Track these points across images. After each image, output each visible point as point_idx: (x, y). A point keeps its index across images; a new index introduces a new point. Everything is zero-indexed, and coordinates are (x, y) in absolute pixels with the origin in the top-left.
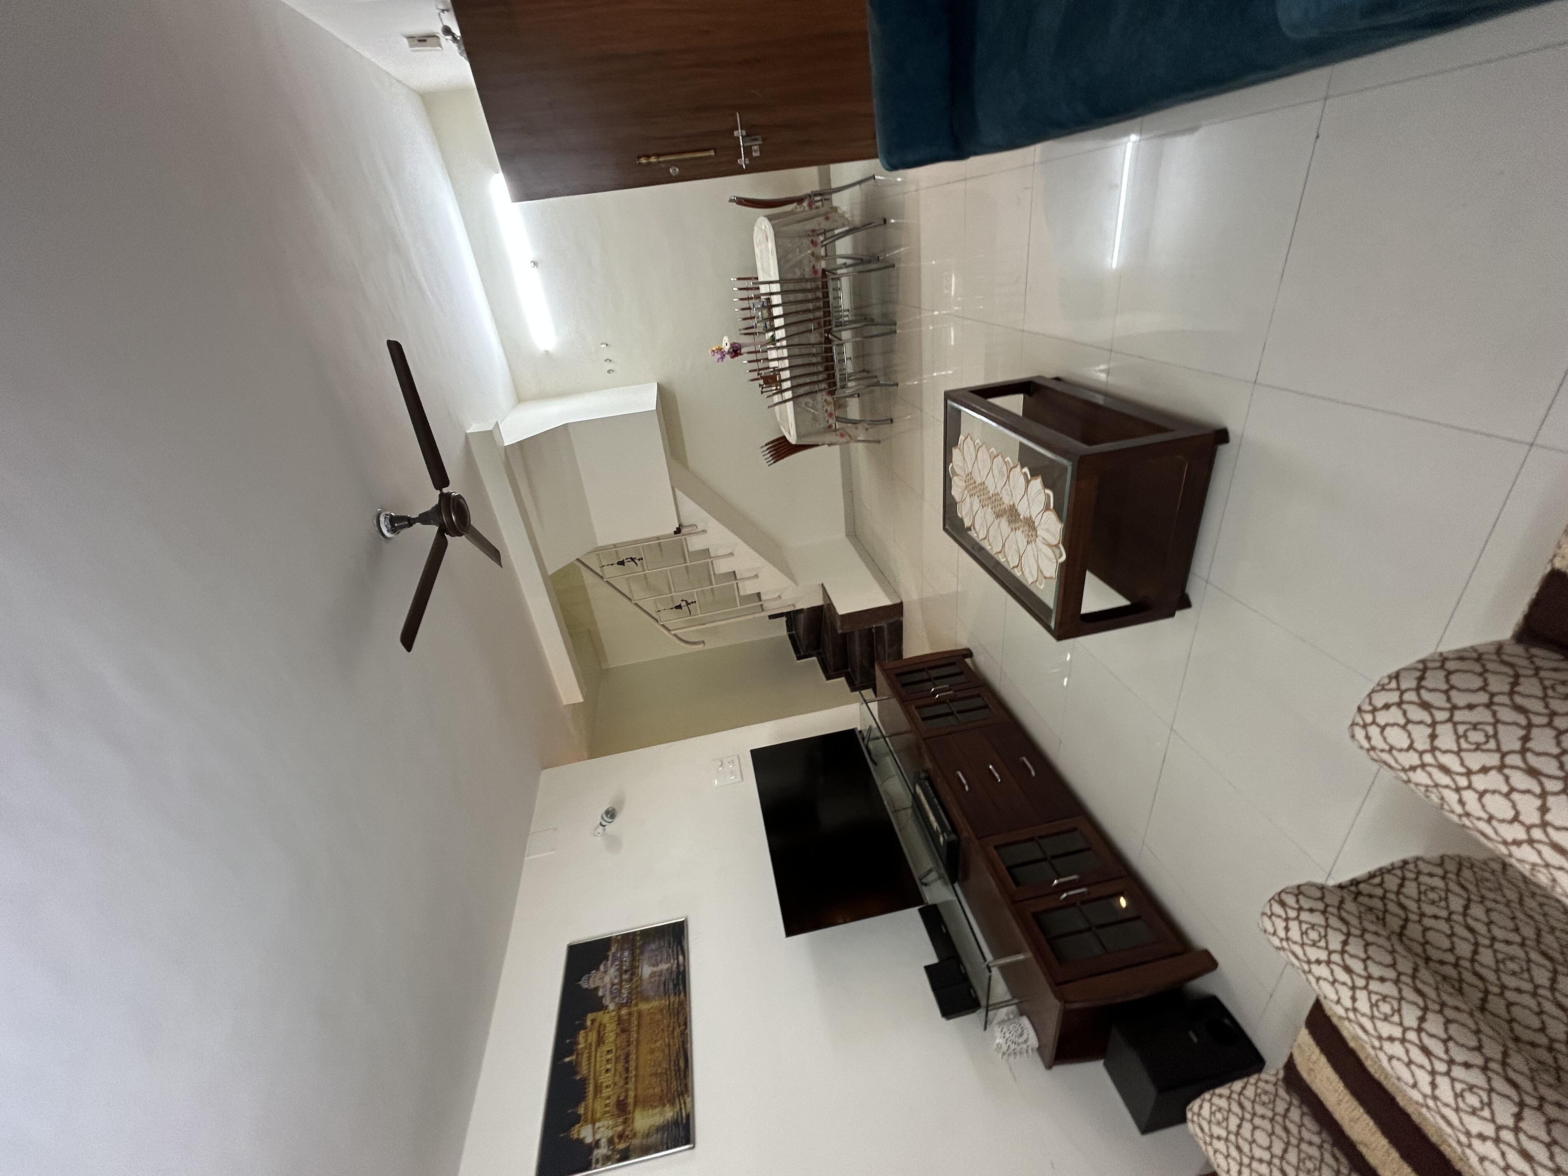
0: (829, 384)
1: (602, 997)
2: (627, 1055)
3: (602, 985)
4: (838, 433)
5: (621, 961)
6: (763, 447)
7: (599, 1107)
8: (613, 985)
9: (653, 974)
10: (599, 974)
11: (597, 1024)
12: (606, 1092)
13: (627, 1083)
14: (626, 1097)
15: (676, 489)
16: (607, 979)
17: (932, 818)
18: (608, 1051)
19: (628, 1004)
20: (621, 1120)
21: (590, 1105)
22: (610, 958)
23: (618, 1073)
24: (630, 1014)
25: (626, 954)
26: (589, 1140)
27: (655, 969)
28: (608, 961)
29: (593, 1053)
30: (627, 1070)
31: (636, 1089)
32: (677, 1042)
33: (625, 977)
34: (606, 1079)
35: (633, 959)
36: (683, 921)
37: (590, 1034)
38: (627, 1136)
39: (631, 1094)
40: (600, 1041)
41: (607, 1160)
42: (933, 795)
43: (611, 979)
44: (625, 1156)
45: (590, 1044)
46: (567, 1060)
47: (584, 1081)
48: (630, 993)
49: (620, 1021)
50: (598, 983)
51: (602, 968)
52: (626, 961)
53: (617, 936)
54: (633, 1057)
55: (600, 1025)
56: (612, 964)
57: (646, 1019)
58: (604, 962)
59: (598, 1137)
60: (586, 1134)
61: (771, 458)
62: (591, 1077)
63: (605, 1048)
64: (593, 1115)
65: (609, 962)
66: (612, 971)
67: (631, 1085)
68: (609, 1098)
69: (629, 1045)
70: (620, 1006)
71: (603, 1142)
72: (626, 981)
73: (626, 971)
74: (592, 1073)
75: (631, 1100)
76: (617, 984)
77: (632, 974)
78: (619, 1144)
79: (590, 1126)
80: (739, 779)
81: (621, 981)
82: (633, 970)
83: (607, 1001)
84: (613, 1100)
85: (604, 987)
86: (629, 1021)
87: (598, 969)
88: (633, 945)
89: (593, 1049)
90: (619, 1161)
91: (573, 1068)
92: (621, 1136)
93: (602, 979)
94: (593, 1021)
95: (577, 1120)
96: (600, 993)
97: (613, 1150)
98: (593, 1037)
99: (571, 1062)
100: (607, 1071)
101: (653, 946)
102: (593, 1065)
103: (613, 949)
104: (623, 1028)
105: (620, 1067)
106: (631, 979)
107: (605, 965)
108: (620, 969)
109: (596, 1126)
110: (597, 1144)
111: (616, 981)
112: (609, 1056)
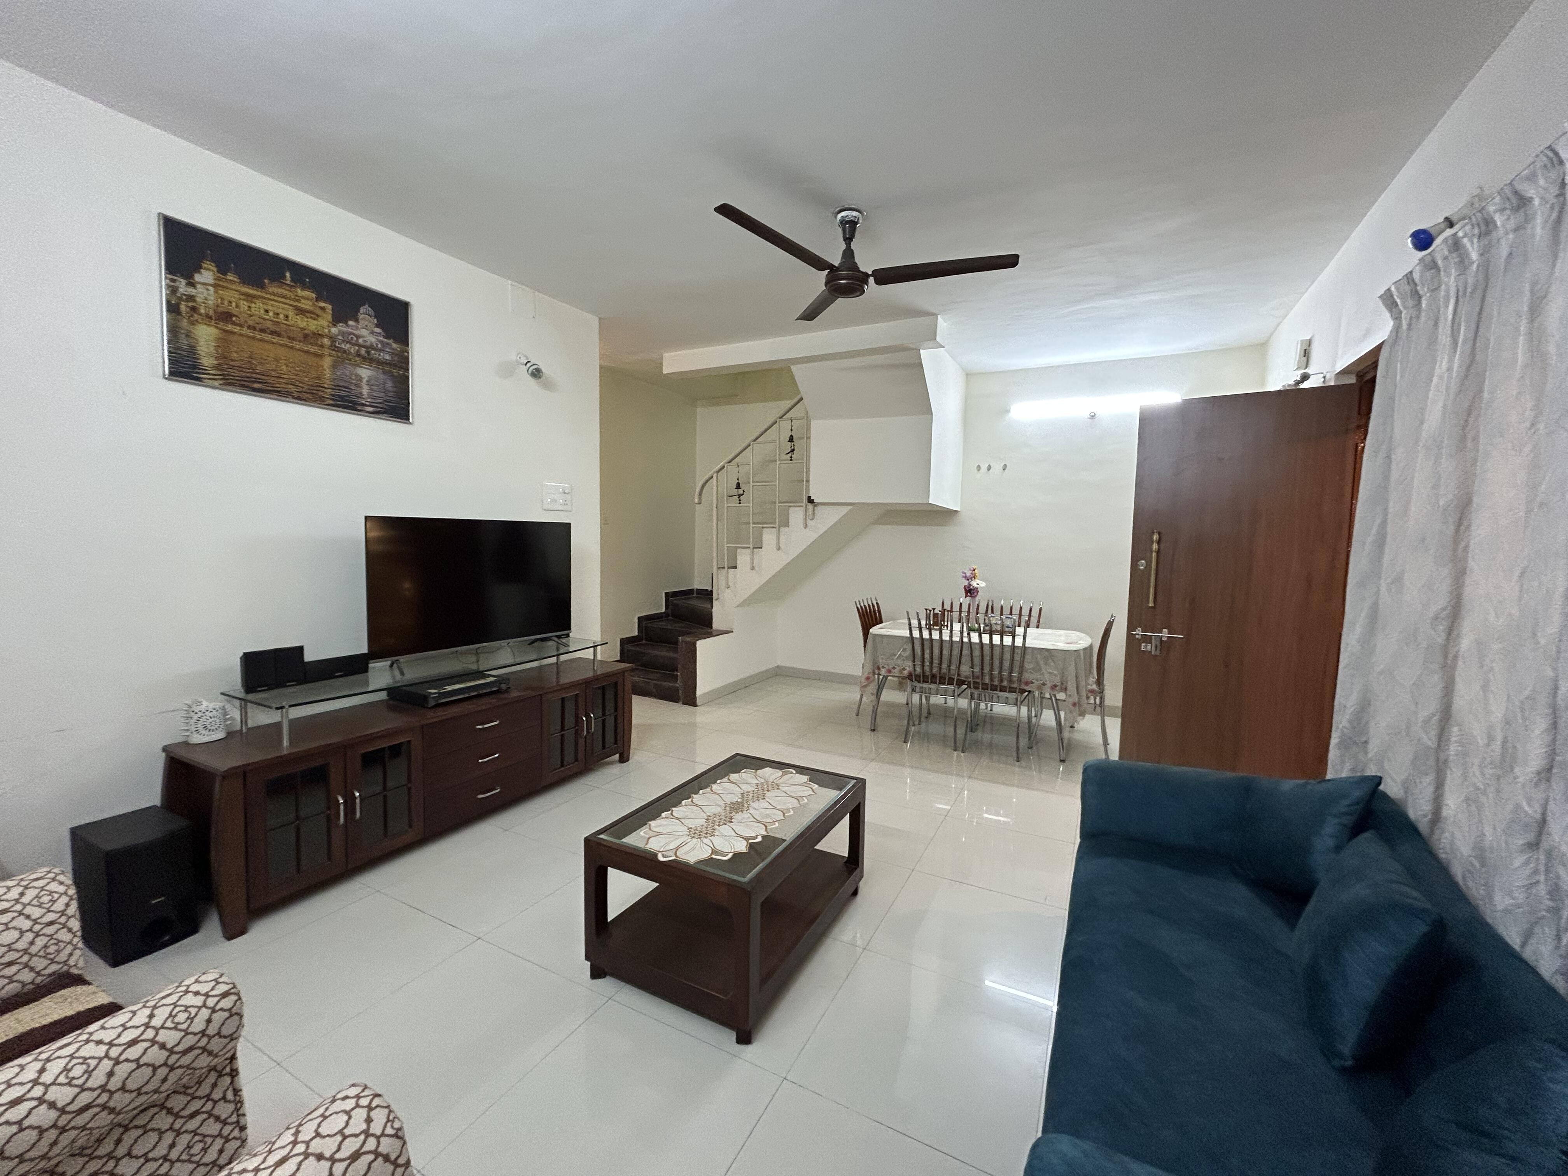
0: (919, 676)
1: (346, 323)
2: (279, 335)
3: (360, 327)
4: (871, 675)
5: (381, 350)
6: (876, 600)
7: (230, 295)
8: (358, 337)
10: (371, 326)
11: (319, 312)
12: (244, 305)
13: (249, 327)
14: (234, 323)
15: (851, 507)
16: (364, 332)
17: (457, 686)
18: (287, 317)
19: (333, 347)
20: (211, 313)
21: (234, 287)
22: (386, 340)
23: (262, 321)
24: (322, 346)
25: (387, 357)
26: (197, 277)
28: (385, 337)
29: (288, 301)
30: (262, 331)
31: (241, 335)
33: (363, 351)
34: (258, 308)
35: (380, 363)
36: (409, 420)
37: (311, 303)
38: (192, 316)
39: (237, 329)
40: (301, 312)
41: (173, 290)
42: (481, 692)
43: (363, 337)
44: (173, 309)
45: (299, 301)
46: (288, 275)
47: (262, 286)
48: (345, 352)
49: (317, 335)
50: (362, 323)
51: (378, 330)
52: (379, 355)
53: (408, 353)
54: (276, 339)
55: (318, 316)
56: (381, 342)
58: (383, 333)
59: (199, 286)
60: (206, 276)
61: (862, 605)
62: (264, 295)
63: (291, 314)
64: (223, 287)
65: (382, 339)
66: (372, 339)
67: (245, 331)
68: (237, 306)
69: (289, 338)
70: (332, 339)
71: (191, 291)
72: (358, 351)
73: (368, 353)
74: (268, 296)
75: (230, 327)
76: (357, 341)
77: (364, 358)
78: (187, 306)
79: (211, 281)
80: (546, 507)
81: (360, 346)
82: (369, 360)
83: (341, 327)
84: (235, 311)
85: (357, 328)
86: (316, 345)
87: (377, 326)
88: (395, 366)
89: (292, 302)
90: (168, 302)
91: (278, 278)
92: (194, 309)
93: (366, 328)
94: (323, 309)
95: (223, 270)
96: (351, 323)
97: (180, 299)
98: (306, 305)
99: (284, 277)
100: (267, 311)
102: (276, 298)
103: (395, 346)
104: (308, 337)
105: (268, 325)
106: (359, 356)
107: (380, 333)
108: (372, 347)
109: (211, 288)
110: (192, 284)
111: (360, 341)
112: (282, 316)
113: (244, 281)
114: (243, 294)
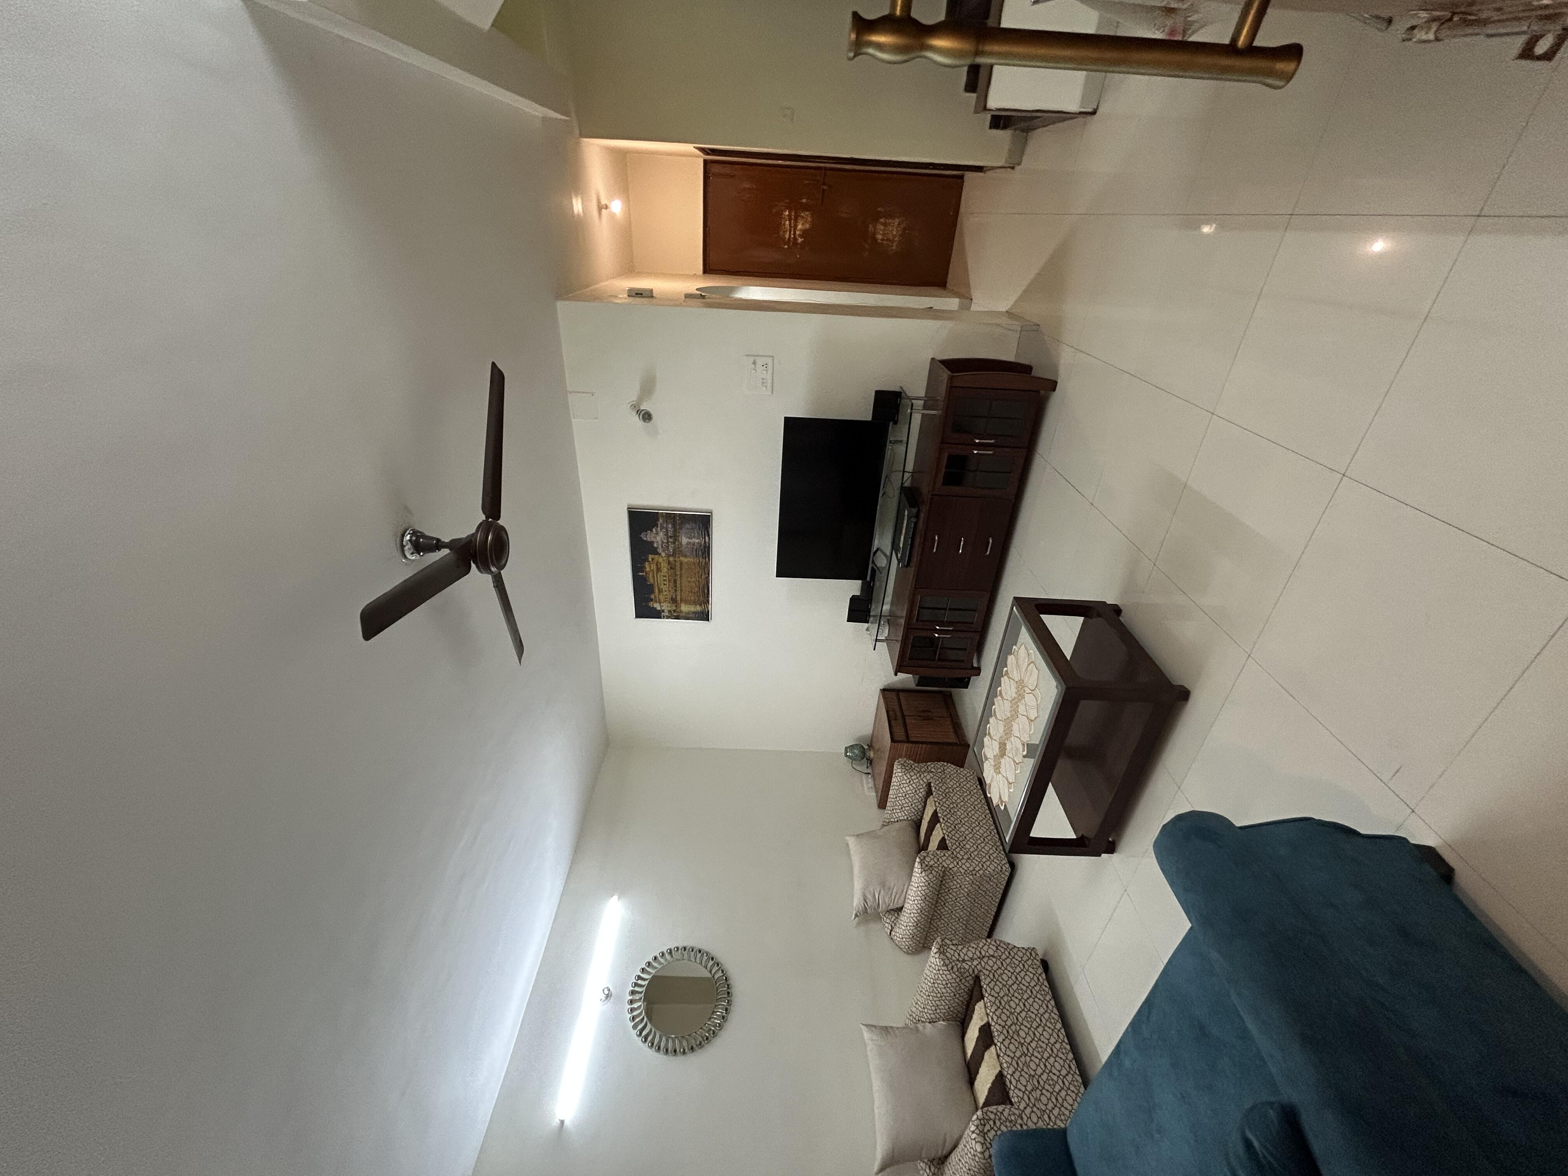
1: (657, 548)
2: (675, 581)
3: (656, 541)
5: (667, 530)
7: (662, 598)
8: (663, 542)
9: (688, 543)
10: (653, 535)
11: (655, 561)
12: (665, 593)
13: (676, 593)
14: (676, 597)
16: (658, 539)
18: (664, 576)
19: (674, 555)
20: (674, 605)
21: (657, 596)
22: (659, 525)
23: (670, 586)
24: (675, 561)
25: (670, 526)
26: (659, 608)
27: (690, 541)
28: (658, 527)
29: (655, 575)
30: (676, 586)
31: (681, 595)
32: (702, 582)
33: (671, 540)
34: (664, 588)
35: (675, 530)
36: (708, 515)
37: (652, 565)
38: (678, 612)
39: (679, 596)
40: (659, 570)
41: (668, 617)
43: (661, 538)
44: (677, 618)
45: (652, 570)
46: (641, 573)
47: (652, 586)
48: (674, 550)
49: (669, 563)
50: (653, 539)
51: (654, 530)
52: (670, 530)
53: (663, 513)
54: (678, 582)
55: (658, 562)
56: (661, 531)
57: (685, 567)
58: (655, 527)
59: (663, 608)
60: (657, 606)
62: (656, 585)
63: (661, 574)
64: (659, 599)
65: (659, 529)
66: (662, 534)
67: (678, 593)
68: (667, 595)
69: (676, 576)
70: (669, 556)
71: (666, 611)
72: (671, 542)
73: (671, 537)
74: (656, 583)
75: (679, 598)
76: (665, 543)
77: (675, 540)
78: (674, 613)
79: (658, 604)
81: (668, 542)
82: (675, 537)
83: (660, 550)
84: (669, 596)
86: (675, 565)
87: (651, 531)
88: (674, 521)
89: (655, 572)
90: (674, 619)
91: (645, 578)
92: (674, 611)
93: (655, 537)
94: (653, 559)
95: (651, 600)
96: (655, 545)
97: (671, 615)
98: (654, 567)
99: (642, 576)
100: (665, 584)
101: (688, 526)
102: (656, 579)
103: (661, 521)
104: (672, 567)
105: (672, 584)
106: (675, 543)
107: (656, 530)
108: (667, 534)
109: (662, 604)
110: (663, 611)
111: (665, 541)
112: (665, 578)
113: (653, 592)
114: (659, 594)
